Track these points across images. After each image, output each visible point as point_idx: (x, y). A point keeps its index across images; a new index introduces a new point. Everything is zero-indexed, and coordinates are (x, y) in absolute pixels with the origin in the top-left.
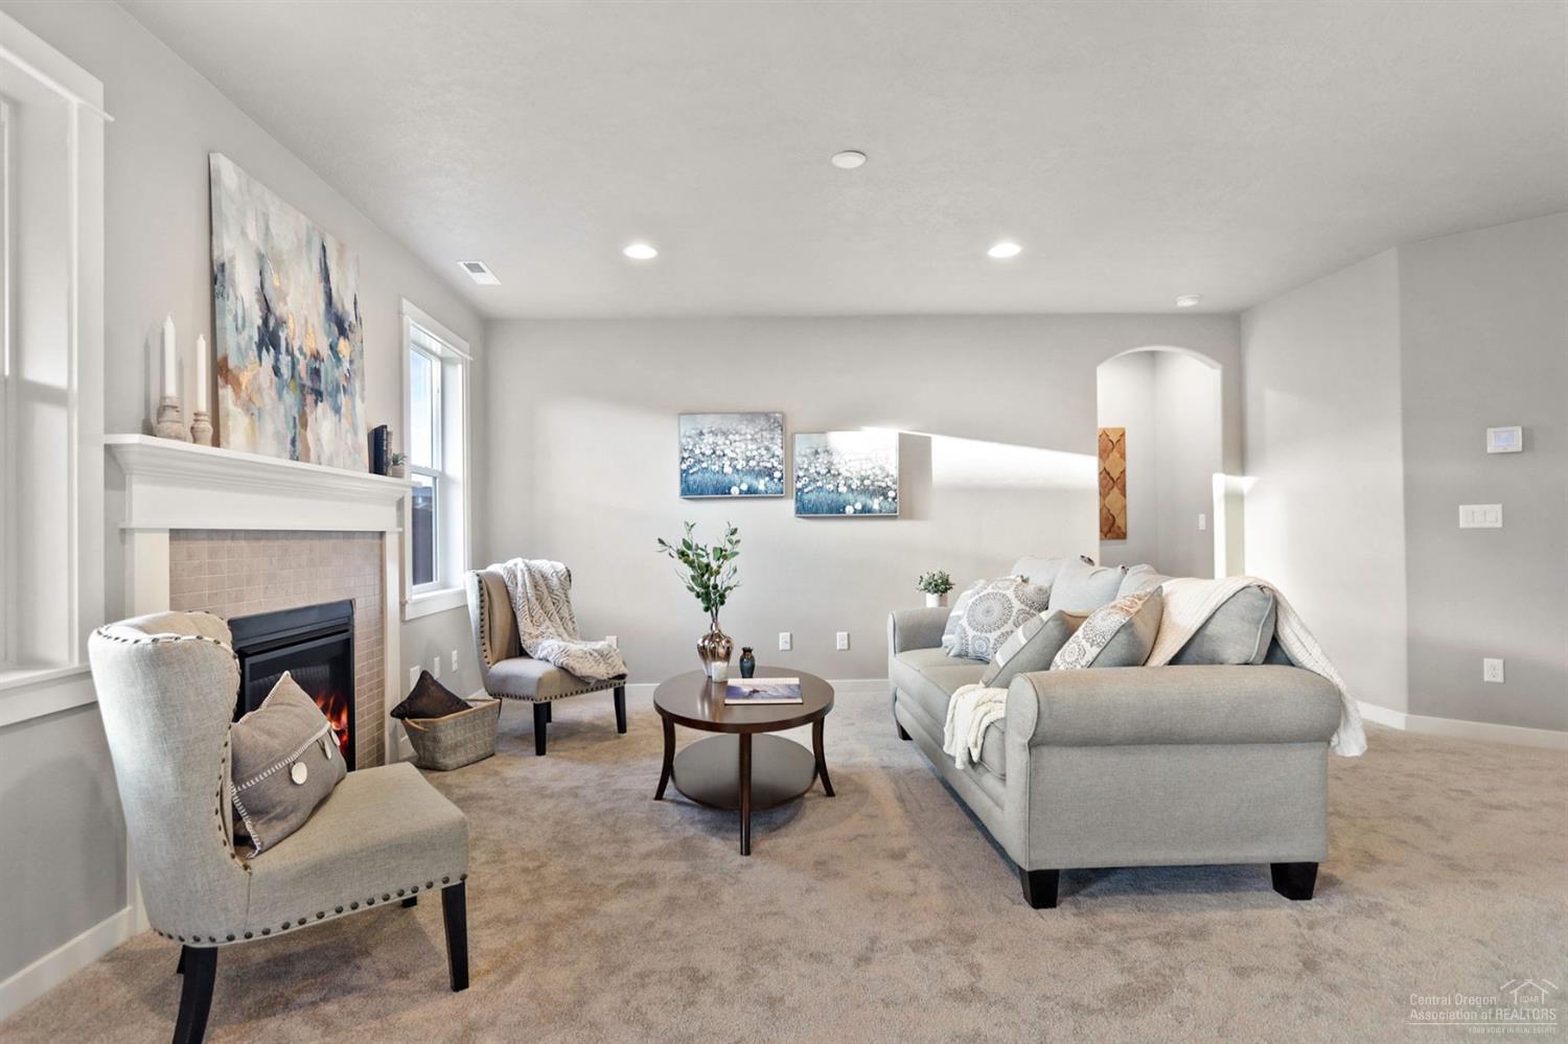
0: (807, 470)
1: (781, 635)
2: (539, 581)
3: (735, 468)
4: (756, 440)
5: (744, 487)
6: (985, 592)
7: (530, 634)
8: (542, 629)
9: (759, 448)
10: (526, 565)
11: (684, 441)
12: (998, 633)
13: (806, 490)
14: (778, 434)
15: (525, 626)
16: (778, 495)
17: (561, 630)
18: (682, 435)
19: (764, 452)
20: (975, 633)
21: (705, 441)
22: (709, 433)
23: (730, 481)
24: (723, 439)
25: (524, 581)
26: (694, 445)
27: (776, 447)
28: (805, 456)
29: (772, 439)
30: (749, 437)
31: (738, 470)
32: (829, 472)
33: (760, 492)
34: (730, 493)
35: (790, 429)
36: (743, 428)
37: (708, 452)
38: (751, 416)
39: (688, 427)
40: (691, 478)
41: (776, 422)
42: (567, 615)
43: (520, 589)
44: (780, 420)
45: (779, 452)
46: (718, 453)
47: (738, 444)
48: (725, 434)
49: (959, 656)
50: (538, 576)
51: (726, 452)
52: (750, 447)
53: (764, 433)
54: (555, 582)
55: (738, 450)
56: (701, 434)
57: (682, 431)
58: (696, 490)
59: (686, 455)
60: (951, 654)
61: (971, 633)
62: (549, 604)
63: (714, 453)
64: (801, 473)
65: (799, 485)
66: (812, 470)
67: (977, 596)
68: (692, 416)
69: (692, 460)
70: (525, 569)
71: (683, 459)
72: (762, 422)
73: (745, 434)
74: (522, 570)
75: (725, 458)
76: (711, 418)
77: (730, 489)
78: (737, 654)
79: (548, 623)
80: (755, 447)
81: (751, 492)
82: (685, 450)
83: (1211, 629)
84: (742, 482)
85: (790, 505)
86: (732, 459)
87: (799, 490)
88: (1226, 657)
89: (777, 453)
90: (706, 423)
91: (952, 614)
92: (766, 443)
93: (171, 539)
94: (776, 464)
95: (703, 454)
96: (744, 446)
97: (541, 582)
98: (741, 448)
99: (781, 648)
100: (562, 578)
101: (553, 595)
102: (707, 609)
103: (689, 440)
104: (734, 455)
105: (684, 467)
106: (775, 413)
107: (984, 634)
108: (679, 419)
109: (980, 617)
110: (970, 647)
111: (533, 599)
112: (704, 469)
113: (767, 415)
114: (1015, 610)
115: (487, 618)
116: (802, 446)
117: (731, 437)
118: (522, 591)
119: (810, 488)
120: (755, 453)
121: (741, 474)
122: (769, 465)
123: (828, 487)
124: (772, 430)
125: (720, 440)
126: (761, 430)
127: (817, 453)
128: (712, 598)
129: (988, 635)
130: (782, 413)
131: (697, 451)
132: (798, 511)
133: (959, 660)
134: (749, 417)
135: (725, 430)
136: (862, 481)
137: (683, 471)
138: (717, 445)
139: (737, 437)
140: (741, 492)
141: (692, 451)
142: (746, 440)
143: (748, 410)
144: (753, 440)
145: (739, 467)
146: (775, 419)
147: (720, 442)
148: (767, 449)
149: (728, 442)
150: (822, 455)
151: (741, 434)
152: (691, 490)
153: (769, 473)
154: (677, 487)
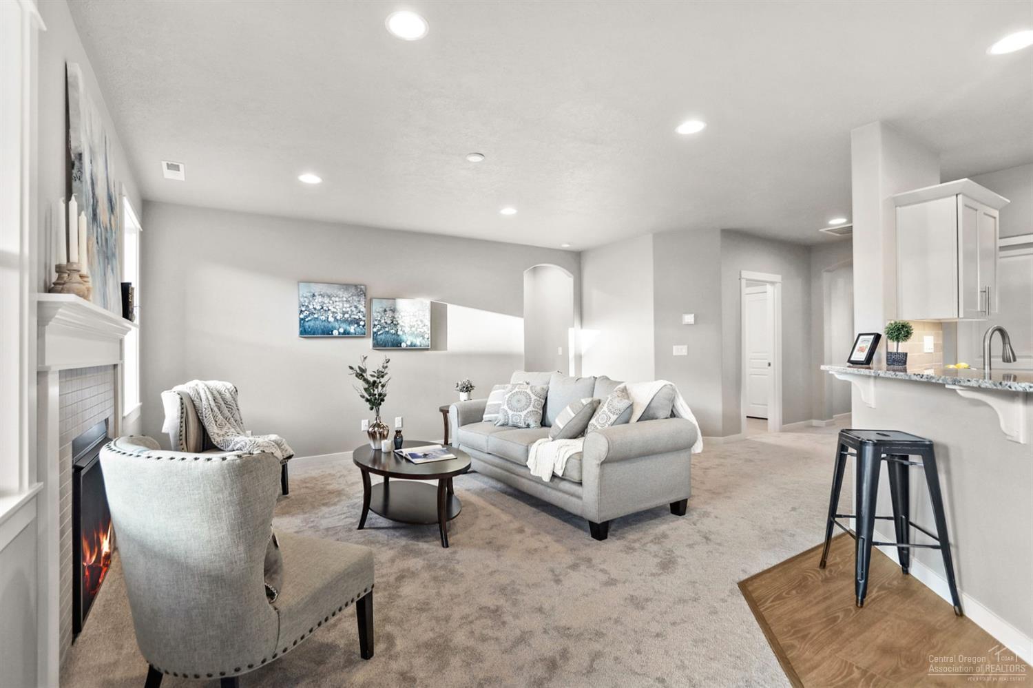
0: (380, 321)
1: (363, 421)
2: (218, 397)
3: (335, 318)
4: (349, 301)
5: (341, 330)
6: (514, 391)
7: (218, 434)
8: (225, 430)
9: (351, 307)
10: (206, 385)
11: (302, 300)
12: (526, 412)
13: (379, 333)
14: (362, 299)
15: (213, 430)
16: (362, 336)
17: (238, 429)
18: (301, 295)
19: (354, 309)
20: (513, 413)
21: (316, 301)
22: (319, 295)
23: (332, 327)
24: (328, 300)
25: (207, 396)
26: (309, 303)
27: (361, 306)
28: (379, 312)
29: (359, 301)
30: (345, 299)
31: (337, 320)
32: (392, 322)
33: (352, 334)
34: (332, 334)
35: (370, 294)
36: (341, 293)
37: (318, 308)
38: (346, 286)
39: (305, 290)
40: (307, 324)
41: (360, 291)
42: (238, 419)
43: (204, 402)
44: (364, 290)
45: (363, 309)
46: (324, 308)
47: (338, 303)
48: (329, 297)
49: (503, 425)
50: (215, 393)
51: (330, 308)
52: (345, 305)
53: (354, 297)
54: (228, 396)
55: (337, 307)
56: (314, 295)
57: (301, 293)
58: (310, 332)
59: (303, 309)
60: (498, 424)
61: (510, 413)
62: (226, 411)
63: (322, 308)
64: (376, 323)
65: (375, 330)
66: (383, 321)
67: (510, 393)
68: (308, 284)
69: (308, 313)
70: (206, 388)
71: (301, 312)
72: (353, 290)
73: (343, 297)
74: (203, 389)
75: (329, 312)
76: (321, 286)
77: (332, 331)
78: (392, 435)
79: (228, 425)
80: (348, 305)
81: (346, 334)
82: (303, 306)
83: (652, 405)
84: (340, 327)
85: (369, 342)
86: (333, 312)
87: (375, 333)
88: (658, 416)
89: (362, 310)
90: (317, 289)
91: (488, 404)
92: (355, 304)
93: (60, 377)
94: (361, 317)
95: (315, 309)
96: (341, 305)
97: (218, 396)
98: (339, 306)
99: (363, 429)
100: (233, 393)
101: (227, 405)
102: (372, 409)
103: (305, 299)
104: (335, 310)
105: (302, 316)
106: (361, 285)
107: (518, 413)
108: (298, 285)
109: (514, 403)
110: (510, 420)
111: (216, 409)
112: (315, 318)
113: (356, 286)
114: (533, 399)
115: (184, 426)
116: (377, 307)
117: (333, 299)
118: (205, 403)
119: (381, 332)
120: (348, 309)
121: (339, 322)
122: (357, 317)
123: (392, 331)
124: (359, 296)
125: (326, 300)
126: (352, 295)
127: (385, 311)
128: (375, 402)
129: (521, 413)
130: (365, 286)
131: (311, 307)
132: (374, 346)
133: (501, 428)
134: (344, 287)
135: (329, 294)
136: (411, 328)
137: (301, 319)
138: (324, 303)
139: (337, 299)
140: (339, 333)
141: (307, 306)
142: (343, 301)
143: (344, 283)
144: (347, 301)
145: (338, 318)
146: (361, 289)
147: (326, 302)
148: (356, 307)
149: (331, 302)
150: (388, 312)
151: (339, 298)
152: (306, 332)
153: (357, 322)
154: (297, 329)
